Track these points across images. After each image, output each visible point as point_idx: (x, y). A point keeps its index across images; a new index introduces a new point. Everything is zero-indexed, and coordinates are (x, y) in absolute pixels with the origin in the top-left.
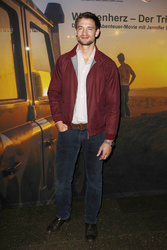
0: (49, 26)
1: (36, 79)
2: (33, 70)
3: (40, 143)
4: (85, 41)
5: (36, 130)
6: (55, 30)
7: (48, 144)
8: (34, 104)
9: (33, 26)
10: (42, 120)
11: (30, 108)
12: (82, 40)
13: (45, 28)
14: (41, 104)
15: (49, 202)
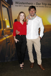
0: (8, 6)
1: (4, 22)
2: (3, 20)
3: (6, 42)
5: (5, 38)
6: (10, 7)
7: (8, 43)
8: (4, 30)
9: (3, 6)
10: (6, 35)
11: (3, 31)
13: (7, 6)
14: (6, 30)
15: (9, 61)
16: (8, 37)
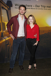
0: (8, 8)
1: (4, 24)
2: (3, 22)
3: (5, 44)
4: (22, 14)
5: (4, 40)
6: (10, 9)
7: (8, 44)
8: (3, 32)
10: (6, 37)
12: (21, 13)
13: (6, 8)
14: (5, 32)
15: (8, 62)
16: (7, 39)
